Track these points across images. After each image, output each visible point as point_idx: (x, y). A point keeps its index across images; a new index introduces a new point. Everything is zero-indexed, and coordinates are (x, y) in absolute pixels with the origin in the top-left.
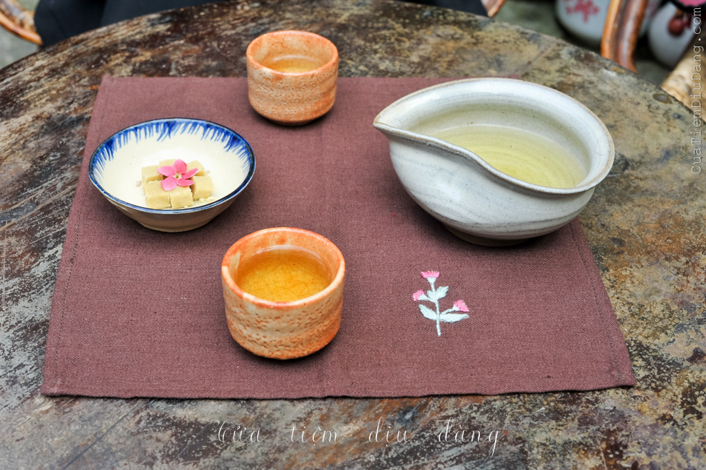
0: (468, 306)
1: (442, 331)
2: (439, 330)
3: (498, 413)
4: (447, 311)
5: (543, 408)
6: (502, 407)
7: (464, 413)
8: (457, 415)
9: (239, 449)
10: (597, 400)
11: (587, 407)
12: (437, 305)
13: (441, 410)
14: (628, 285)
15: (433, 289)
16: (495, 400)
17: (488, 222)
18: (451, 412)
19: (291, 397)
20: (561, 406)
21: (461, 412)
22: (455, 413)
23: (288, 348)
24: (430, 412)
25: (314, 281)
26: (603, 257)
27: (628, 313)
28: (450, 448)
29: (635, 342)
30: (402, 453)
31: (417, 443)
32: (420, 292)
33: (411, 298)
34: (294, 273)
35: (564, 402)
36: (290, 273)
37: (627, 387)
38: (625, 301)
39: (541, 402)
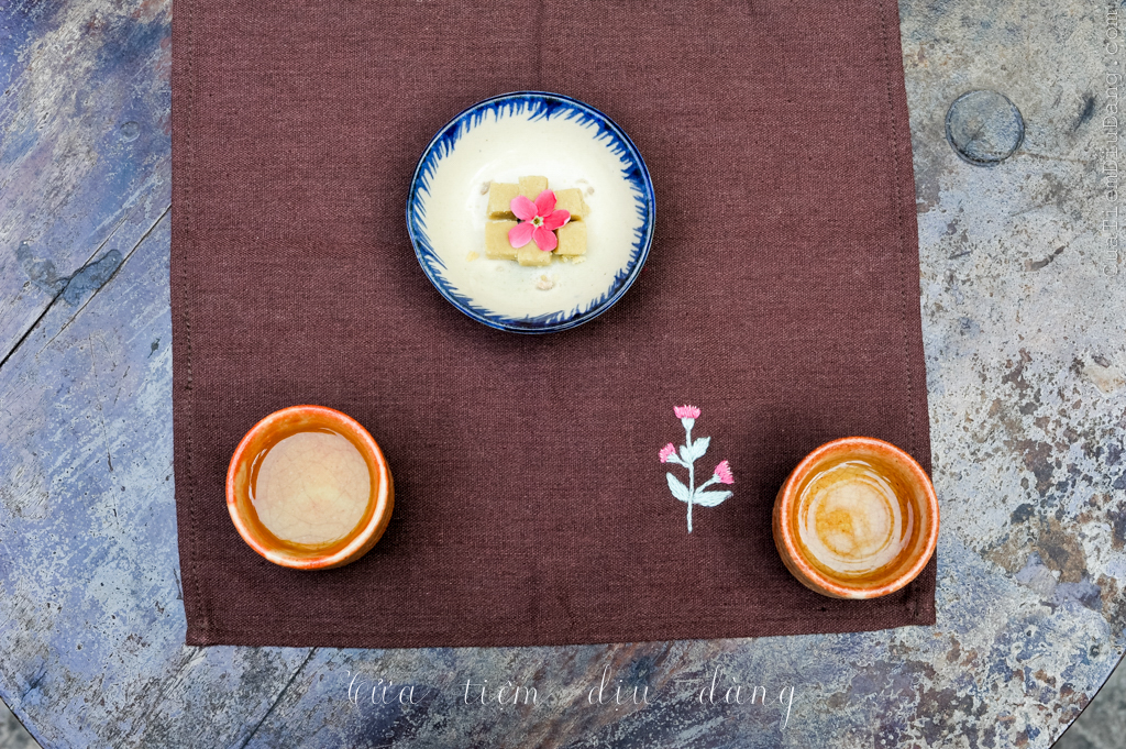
0: (735, 473)
1: (693, 525)
2: (690, 523)
3: (754, 669)
4: (703, 487)
6: (760, 659)
8: (704, 671)
9: (437, 726)
11: (868, 660)
12: (692, 474)
13: (684, 663)
15: (689, 444)
18: (696, 667)
20: (835, 658)
21: (708, 667)
22: (701, 669)
24: (670, 666)
28: (690, 726)
30: (632, 734)
31: (651, 718)
32: (669, 447)
33: (658, 458)
35: (839, 651)
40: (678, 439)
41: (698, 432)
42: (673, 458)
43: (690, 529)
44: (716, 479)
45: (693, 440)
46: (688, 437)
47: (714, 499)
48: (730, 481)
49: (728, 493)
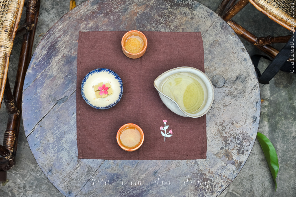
4: (167, 134)
12: (165, 132)
33: (160, 129)
40: (163, 126)
41: (167, 125)
42: (162, 129)
43: (165, 141)
44: (170, 133)
45: (166, 126)
46: (165, 125)
47: (169, 136)
48: (172, 133)
49: (172, 135)
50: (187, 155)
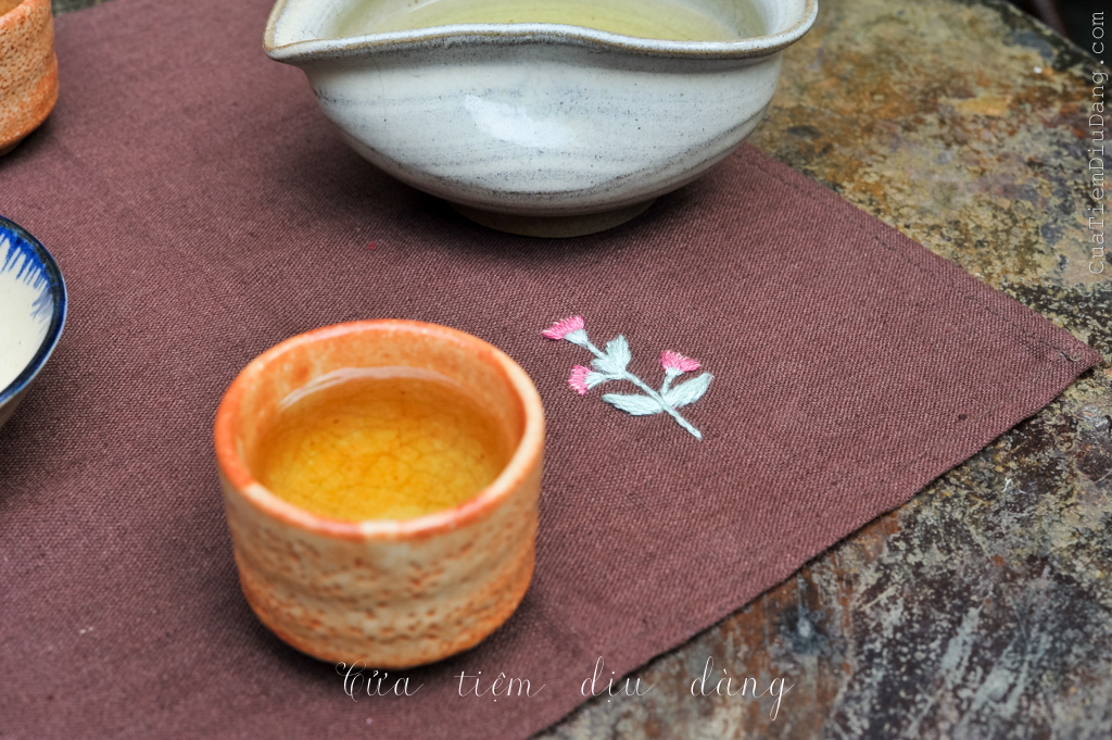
0: (692, 355)
1: (698, 427)
2: (690, 428)
3: (949, 533)
4: (665, 386)
5: (1008, 481)
6: (943, 517)
7: (892, 565)
8: (887, 577)
10: (1069, 419)
11: (1069, 440)
12: (637, 381)
13: (849, 583)
14: (899, 197)
15: (600, 354)
16: (918, 511)
17: (645, 164)
18: (869, 577)
19: (548, 721)
20: (1030, 460)
21: (887, 567)
22: (879, 575)
23: (484, 614)
24: (834, 598)
25: (405, 439)
26: (808, 167)
27: (950, 247)
28: (944, 646)
29: (1011, 287)
30: (873, 710)
31: (879, 675)
32: (577, 372)
33: (572, 391)
34: (343, 443)
35: (1027, 452)
36: (333, 446)
37: (1088, 373)
38: (922, 227)
39: (990, 471)
40: (582, 358)
41: (600, 336)
42: (593, 380)
43: (698, 434)
44: (672, 372)
45: (603, 348)
46: (593, 349)
47: (695, 390)
48: (695, 364)
49: (705, 378)
50: (962, 417)
